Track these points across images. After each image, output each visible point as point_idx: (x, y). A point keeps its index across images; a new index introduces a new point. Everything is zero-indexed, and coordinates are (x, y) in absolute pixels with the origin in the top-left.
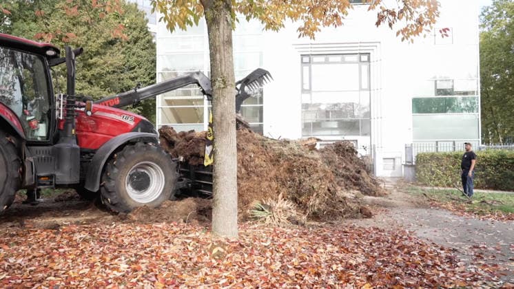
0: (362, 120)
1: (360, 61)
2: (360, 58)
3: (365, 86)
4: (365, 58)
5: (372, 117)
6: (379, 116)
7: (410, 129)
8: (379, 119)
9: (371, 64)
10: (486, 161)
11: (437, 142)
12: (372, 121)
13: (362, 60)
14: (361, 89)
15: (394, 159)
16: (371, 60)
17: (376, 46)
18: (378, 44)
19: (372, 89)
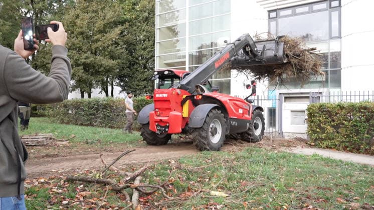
0: (331, 71)
1: (331, 7)
2: (331, 3)
4: (335, 3)
5: (342, 67)
8: (349, 68)
12: (342, 71)
13: (333, 6)
14: (331, 38)
15: (304, 111)
19: (342, 36)
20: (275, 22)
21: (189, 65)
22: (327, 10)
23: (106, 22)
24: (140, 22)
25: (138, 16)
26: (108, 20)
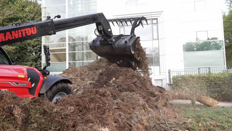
0: (154, 57)
1: (152, 23)
2: (152, 21)
3: (155, 37)
4: (155, 21)
5: (160, 55)
6: (164, 54)
7: (182, 61)
8: (164, 56)
9: (159, 24)
10: (220, 80)
11: (199, 68)
12: (160, 57)
13: (153, 22)
14: (153, 39)
15: (162, 80)
16: (159, 22)
17: (161, 14)
18: (162, 13)
19: (159, 39)
20: (123, 28)
21: (69, 51)
22: (151, 24)
23: (5, 18)
24: (28, 20)
25: (27, 15)
26: (7, 16)
